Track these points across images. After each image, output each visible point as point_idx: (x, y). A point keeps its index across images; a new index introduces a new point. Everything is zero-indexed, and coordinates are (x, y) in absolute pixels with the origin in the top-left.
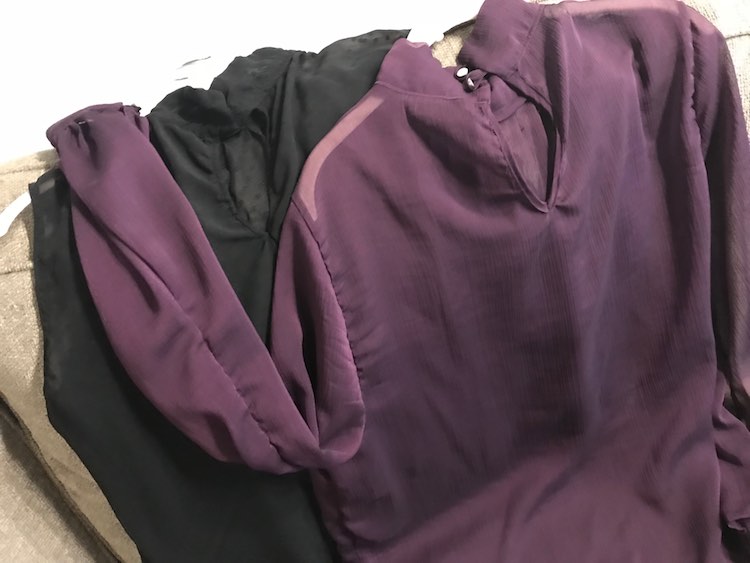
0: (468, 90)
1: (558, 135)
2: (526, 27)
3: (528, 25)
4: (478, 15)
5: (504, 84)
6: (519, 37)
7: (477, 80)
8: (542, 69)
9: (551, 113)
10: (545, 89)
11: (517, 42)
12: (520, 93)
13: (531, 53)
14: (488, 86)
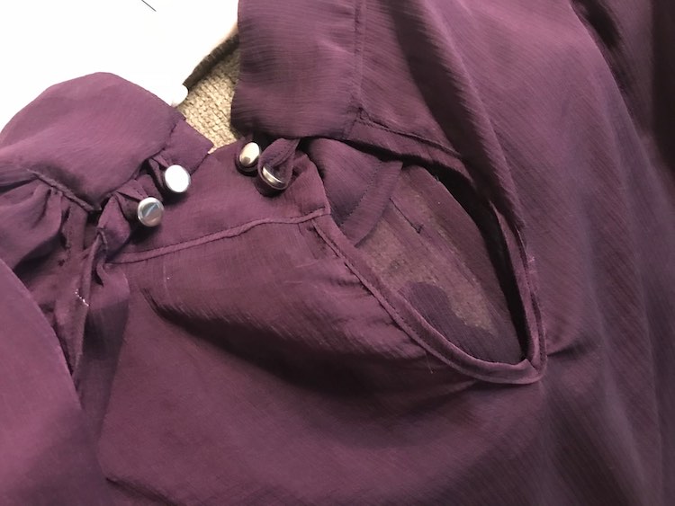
0: (271, 193)
1: (500, 217)
2: (346, 13)
3: (347, 6)
4: (240, 23)
5: (344, 149)
6: (339, 37)
7: (285, 163)
8: (411, 86)
9: (465, 172)
10: (434, 127)
11: (338, 50)
12: (384, 155)
13: (376, 61)
14: (313, 167)
